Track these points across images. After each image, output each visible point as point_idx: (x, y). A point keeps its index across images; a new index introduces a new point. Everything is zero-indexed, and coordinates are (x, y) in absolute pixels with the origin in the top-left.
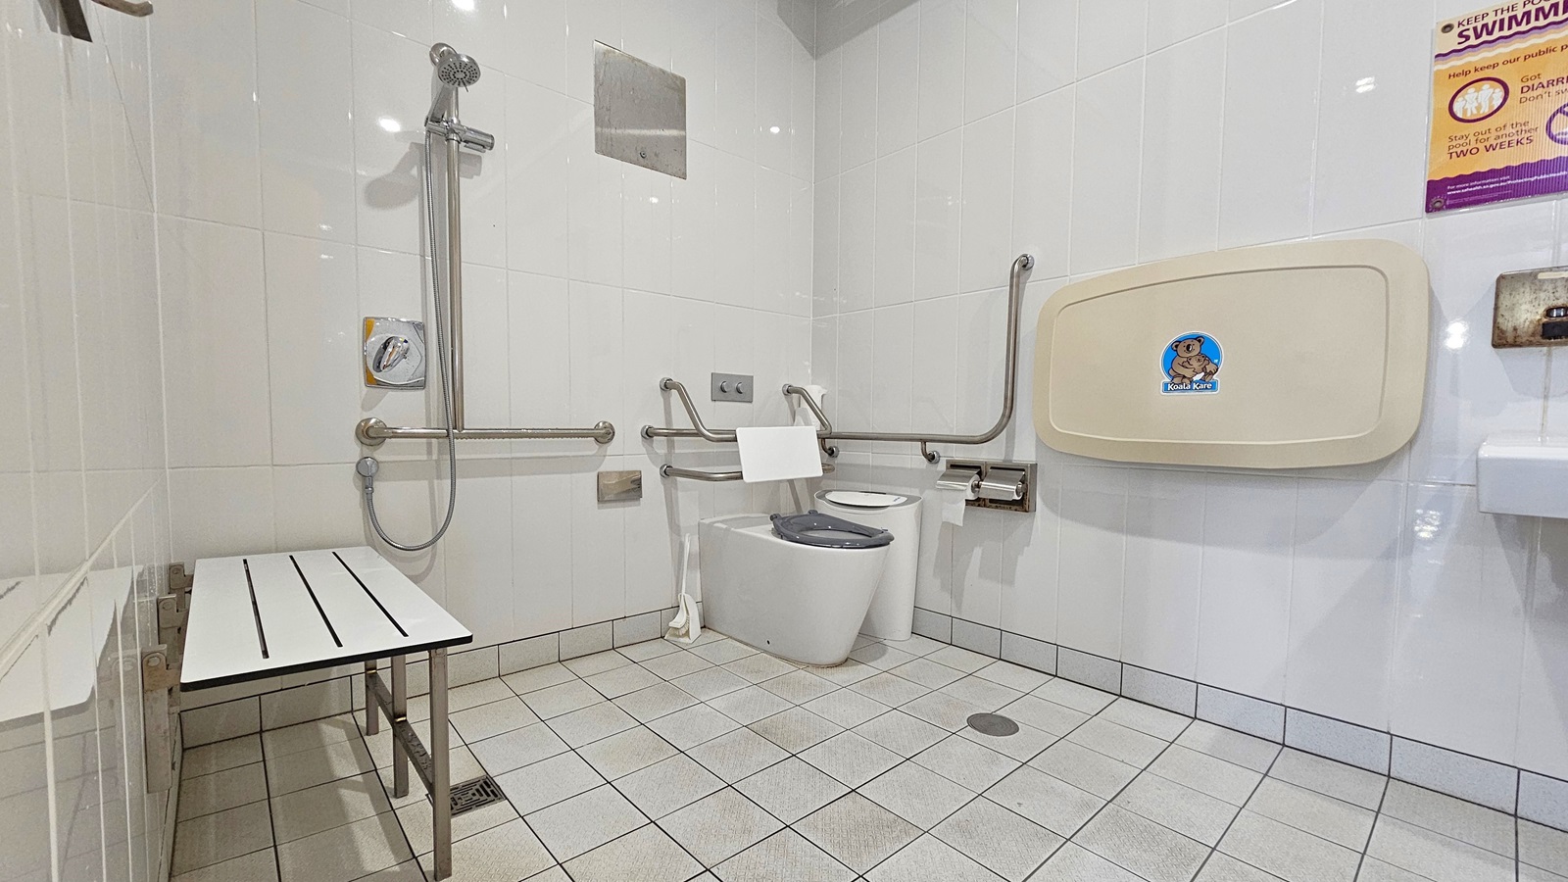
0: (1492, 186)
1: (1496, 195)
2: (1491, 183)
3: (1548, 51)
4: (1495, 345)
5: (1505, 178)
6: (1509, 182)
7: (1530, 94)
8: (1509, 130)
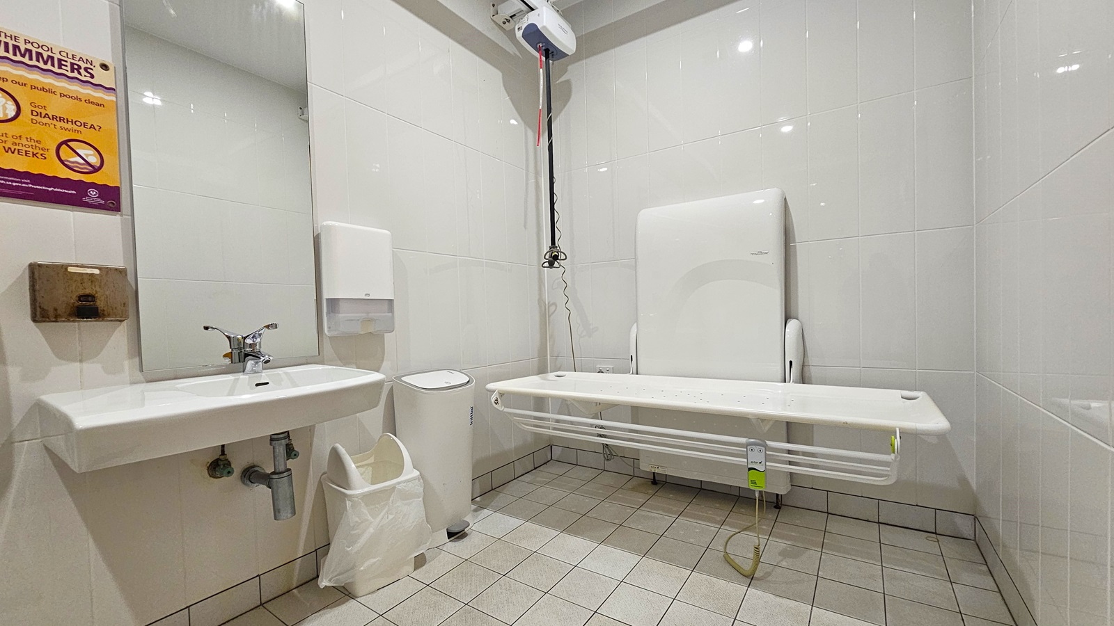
0: (14, 184)
1: (20, 193)
2: (16, 182)
3: (49, 91)
4: (34, 319)
5: (26, 181)
6: (30, 186)
7: (38, 118)
8: (24, 141)
